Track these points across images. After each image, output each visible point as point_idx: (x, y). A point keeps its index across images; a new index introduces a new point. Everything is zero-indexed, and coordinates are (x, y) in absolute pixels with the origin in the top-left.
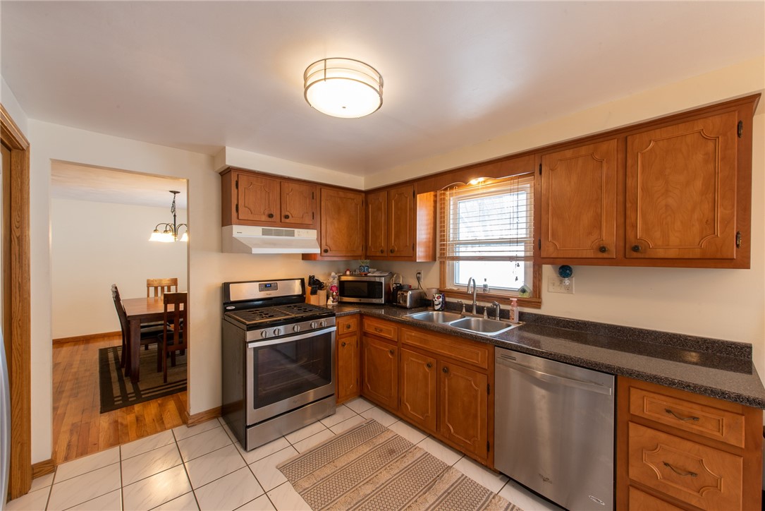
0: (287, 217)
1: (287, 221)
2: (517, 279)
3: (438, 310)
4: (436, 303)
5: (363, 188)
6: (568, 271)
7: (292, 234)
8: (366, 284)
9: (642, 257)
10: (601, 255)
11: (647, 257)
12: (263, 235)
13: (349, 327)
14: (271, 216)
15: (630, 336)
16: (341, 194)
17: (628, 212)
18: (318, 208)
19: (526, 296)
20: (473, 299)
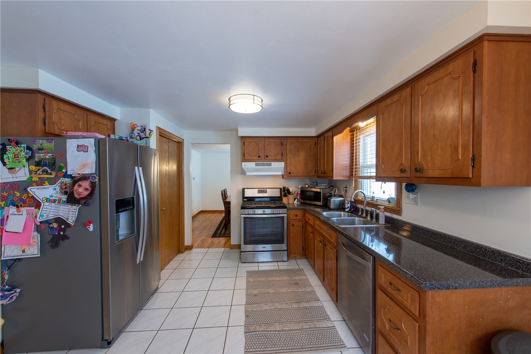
0: (267, 156)
1: (267, 158)
2: (384, 193)
3: (347, 212)
4: (346, 207)
5: (314, 135)
7: (270, 165)
8: (313, 193)
9: (422, 176)
12: (256, 166)
13: (296, 216)
14: (259, 157)
16: (300, 140)
18: (285, 150)
19: (391, 205)
20: (363, 205)
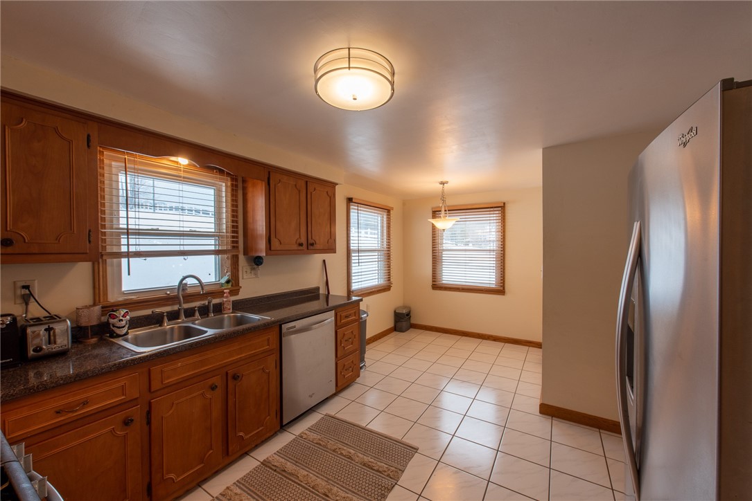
6: (261, 261)
10: (300, 248)
11: (315, 249)
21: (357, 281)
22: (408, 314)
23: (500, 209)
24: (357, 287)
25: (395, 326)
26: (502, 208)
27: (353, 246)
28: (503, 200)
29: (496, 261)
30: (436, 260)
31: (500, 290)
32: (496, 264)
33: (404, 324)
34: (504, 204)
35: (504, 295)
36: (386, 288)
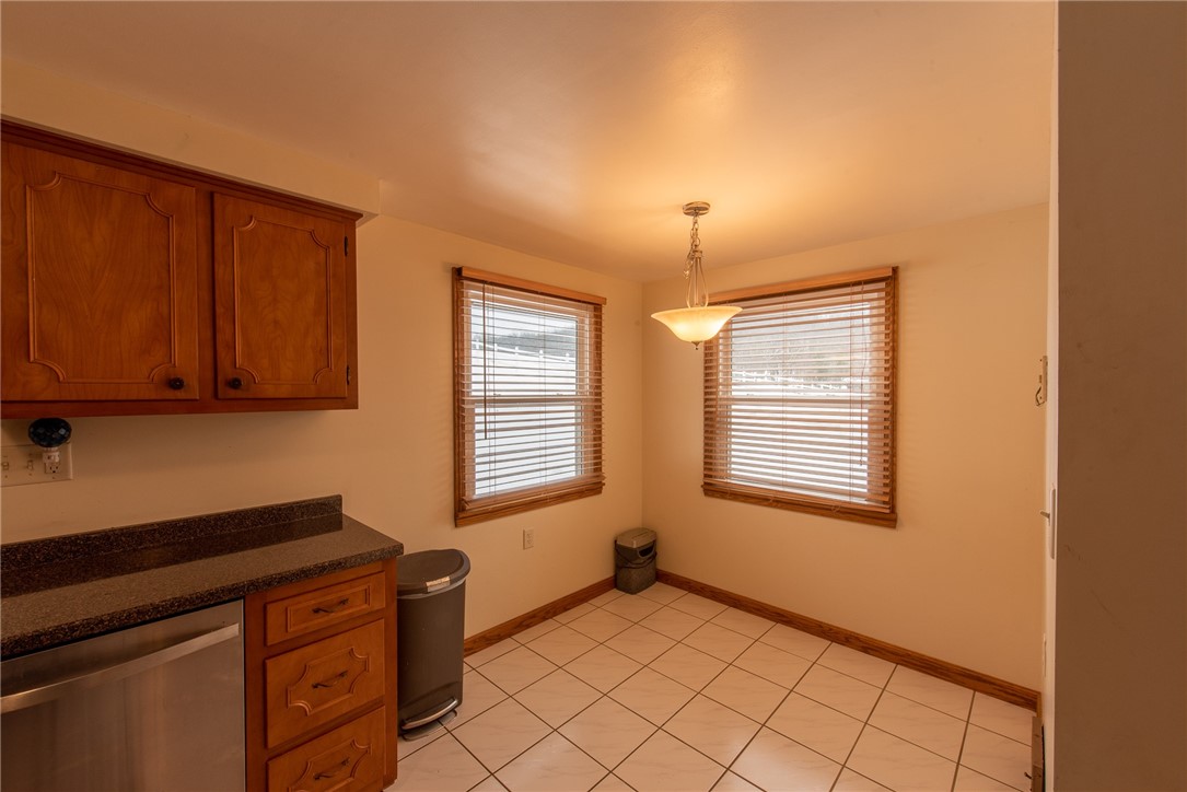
6: (62, 432)
9: (247, 396)
10: (170, 394)
11: (251, 396)
15: (201, 531)
17: (220, 322)
21: (486, 475)
22: (649, 551)
23: (882, 285)
24: (487, 490)
25: (615, 576)
26: (889, 282)
27: (476, 389)
28: (893, 261)
29: (869, 431)
30: (714, 423)
31: (883, 513)
32: (870, 440)
33: (635, 575)
34: (895, 270)
35: (894, 527)
36: (590, 487)
